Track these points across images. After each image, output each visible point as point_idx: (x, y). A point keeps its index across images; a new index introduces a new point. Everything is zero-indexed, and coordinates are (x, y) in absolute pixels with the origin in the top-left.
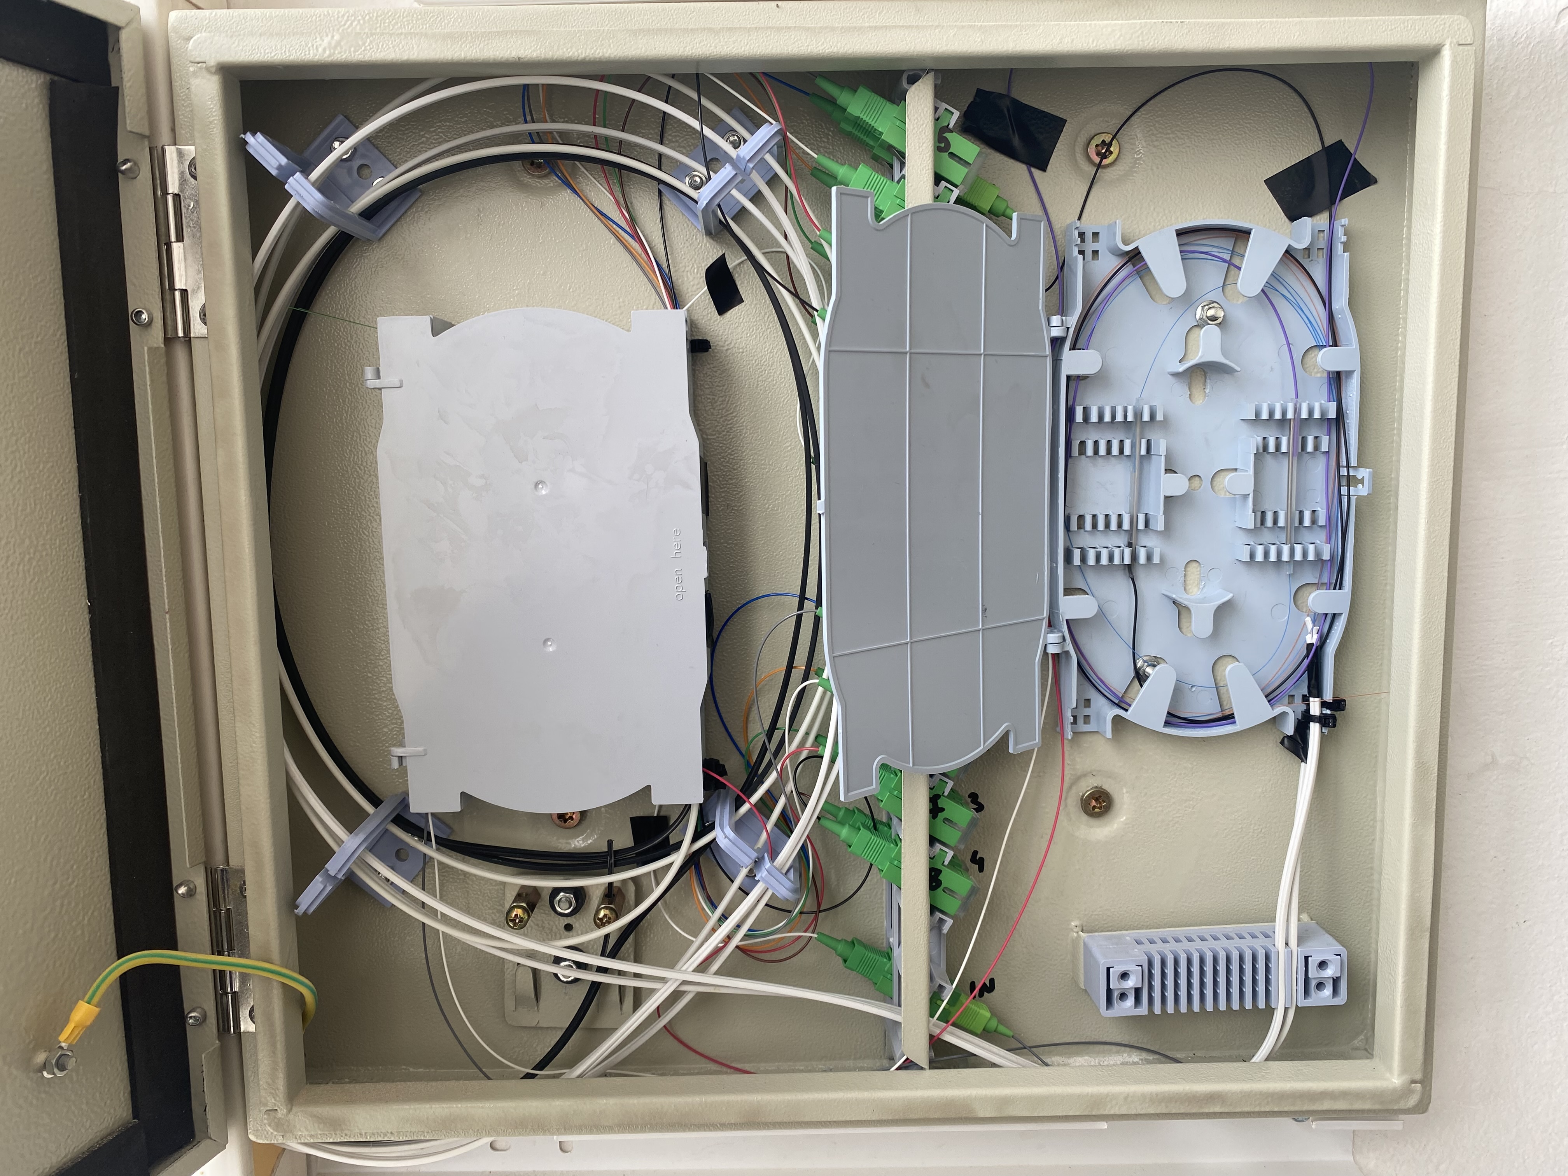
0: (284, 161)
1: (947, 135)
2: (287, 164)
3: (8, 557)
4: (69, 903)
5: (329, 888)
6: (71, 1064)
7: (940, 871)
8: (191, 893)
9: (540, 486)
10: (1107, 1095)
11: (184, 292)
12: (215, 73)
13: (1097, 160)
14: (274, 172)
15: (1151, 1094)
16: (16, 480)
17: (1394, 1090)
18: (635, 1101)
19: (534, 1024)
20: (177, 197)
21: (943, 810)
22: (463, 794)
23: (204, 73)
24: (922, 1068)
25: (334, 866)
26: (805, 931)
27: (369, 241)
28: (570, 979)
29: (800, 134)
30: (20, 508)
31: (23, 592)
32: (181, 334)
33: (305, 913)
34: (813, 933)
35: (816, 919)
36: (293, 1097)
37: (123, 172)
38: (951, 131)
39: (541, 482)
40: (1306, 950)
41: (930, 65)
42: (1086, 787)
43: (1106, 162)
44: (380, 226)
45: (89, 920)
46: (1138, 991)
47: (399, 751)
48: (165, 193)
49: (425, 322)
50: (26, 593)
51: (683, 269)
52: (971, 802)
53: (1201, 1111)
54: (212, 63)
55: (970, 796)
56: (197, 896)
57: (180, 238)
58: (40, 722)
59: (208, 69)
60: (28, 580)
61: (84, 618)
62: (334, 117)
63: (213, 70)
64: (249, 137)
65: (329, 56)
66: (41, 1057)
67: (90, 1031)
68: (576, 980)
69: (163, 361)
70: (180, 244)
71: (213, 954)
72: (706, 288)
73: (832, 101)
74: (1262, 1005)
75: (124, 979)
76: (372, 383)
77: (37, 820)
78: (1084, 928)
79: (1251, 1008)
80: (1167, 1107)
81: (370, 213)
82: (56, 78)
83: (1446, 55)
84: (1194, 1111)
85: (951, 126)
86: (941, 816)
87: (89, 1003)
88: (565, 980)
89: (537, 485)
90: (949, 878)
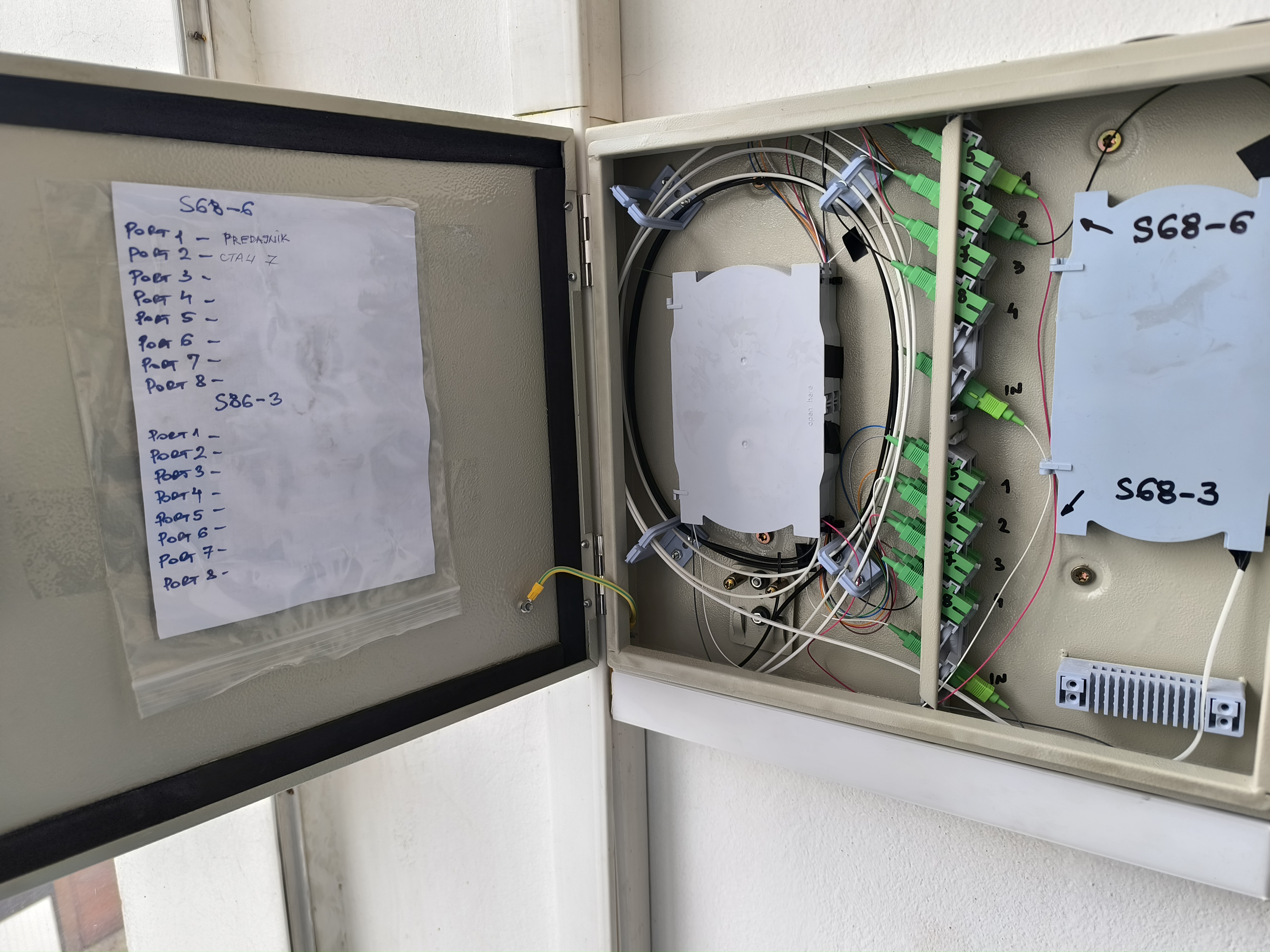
0: (627, 198)
1: (974, 151)
2: (629, 200)
3: (514, 387)
4: (535, 541)
5: (639, 552)
6: (531, 608)
7: (952, 597)
8: (587, 546)
9: (744, 360)
11: (589, 264)
12: (598, 160)
13: (1103, 148)
14: (623, 205)
15: (1067, 754)
16: (518, 353)
17: (1251, 795)
19: (743, 644)
20: (587, 218)
21: (955, 561)
22: (704, 516)
23: (595, 161)
24: (933, 709)
25: (641, 542)
26: (881, 621)
27: (676, 232)
28: (758, 623)
30: (519, 366)
31: (519, 403)
32: (588, 285)
33: (628, 564)
34: (885, 622)
35: (890, 614)
36: (621, 647)
37: (566, 209)
38: (976, 148)
39: (745, 358)
40: (1213, 694)
42: (1077, 564)
43: (1109, 150)
44: (683, 223)
45: (543, 550)
46: (1083, 696)
47: (676, 492)
48: (583, 217)
49: (693, 274)
50: (521, 403)
52: (996, 563)
54: (597, 155)
55: (995, 560)
56: (589, 548)
57: (588, 239)
58: (525, 460)
59: (595, 158)
60: (522, 397)
61: (545, 415)
62: (665, 166)
63: (598, 159)
64: (613, 189)
65: (644, 146)
66: (520, 604)
67: (540, 596)
68: (762, 624)
69: (580, 297)
70: (588, 241)
71: (595, 575)
72: (845, 247)
75: (555, 576)
76: (669, 307)
77: (523, 502)
78: (1069, 655)
80: (1078, 765)
81: (678, 216)
82: (538, 168)
85: (976, 146)
86: (954, 564)
87: (538, 584)
88: (756, 622)
89: (742, 359)
90: (957, 601)
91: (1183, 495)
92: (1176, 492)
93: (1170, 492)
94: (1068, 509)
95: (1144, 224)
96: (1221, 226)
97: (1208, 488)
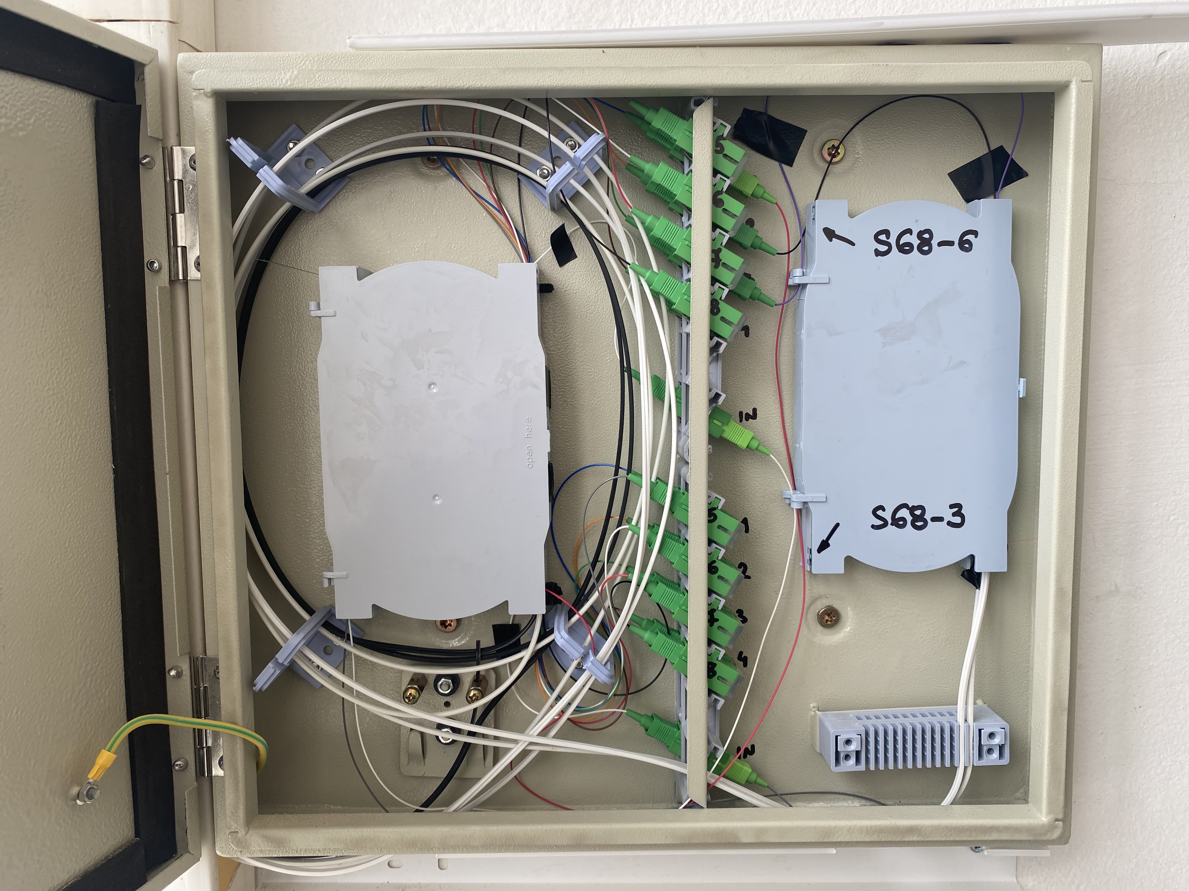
0: (256, 157)
1: (722, 142)
2: (259, 160)
3: (61, 433)
4: (96, 680)
5: (278, 672)
6: (97, 794)
7: (715, 665)
8: (179, 675)
9: (432, 386)
10: (835, 827)
11: (184, 248)
12: (210, 97)
13: (829, 158)
14: (249, 165)
16: (68, 379)
17: (1043, 826)
18: (495, 828)
19: (421, 775)
20: (180, 182)
21: (717, 620)
22: (374, 606)
23: (203, 97)
24: (702, 807)
25: (282, 657)
26: (618, 708)
27: (313, 213)
28: (448, 742)
29: (618, 140)
30: (70, 399)
32: (181, 277)
33: (260, 689)
34: (624, 709)
35: (626, 700)
36: (249, 822)
37: (142, 164)
38: (725, 139)
39: (433, 384)
40: (981, 724)
41: (711, 93)
42: (820, 606)
43: (835, 160)
44: (320, 202)
45: (109, 692)
46: (858, 753)
47: (329, 575)
48: (172, 179)
49: (352, 271)
50: (73, 459)
51: (534, 234)
52: (738, 616)
53: (904, 840)
54: (209, 90)
55: (737, 612)
56: (184, 677)
57: (182, 211)
58: (80, 550)
59: (205, 94)
61: (110, 476)
62: (289, 126)
63: (209, 95)
64: (232, 141)
65: (290, 85)
66: (75, 790)
67: (109, 771)
68: (454, 741)
69: (169, 296)
70: (182, 215)
71: (193, 717)
72: (551, 247)
73: (642, 118)
74: (948, 764)
75: (131, 735)
76: (314, 314)
77: (76, 620)
78: (820, 709)
79: (940, 766)
80: (878, 836)
81: (314, 193)
82: (100, 99)
83: (1073, 87)
84: (898, 840)
85: (725, 135)
86: (716, 624)
87: (109, 751)
88: (444, 742)
89: (430, 385)
90: (722, 669)
91: (934, 519)
92: (928, 517)
93: (921, 518)
94: (824, 545)
95: (883, 237)
96: (951, 243)
97: (956, 509)
